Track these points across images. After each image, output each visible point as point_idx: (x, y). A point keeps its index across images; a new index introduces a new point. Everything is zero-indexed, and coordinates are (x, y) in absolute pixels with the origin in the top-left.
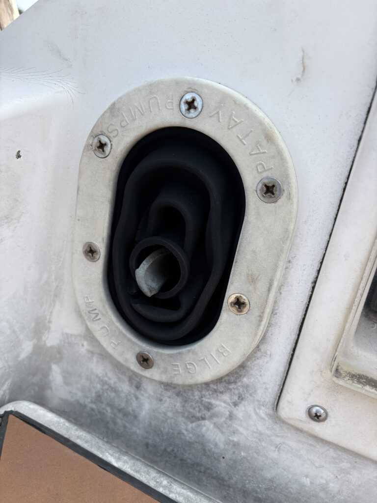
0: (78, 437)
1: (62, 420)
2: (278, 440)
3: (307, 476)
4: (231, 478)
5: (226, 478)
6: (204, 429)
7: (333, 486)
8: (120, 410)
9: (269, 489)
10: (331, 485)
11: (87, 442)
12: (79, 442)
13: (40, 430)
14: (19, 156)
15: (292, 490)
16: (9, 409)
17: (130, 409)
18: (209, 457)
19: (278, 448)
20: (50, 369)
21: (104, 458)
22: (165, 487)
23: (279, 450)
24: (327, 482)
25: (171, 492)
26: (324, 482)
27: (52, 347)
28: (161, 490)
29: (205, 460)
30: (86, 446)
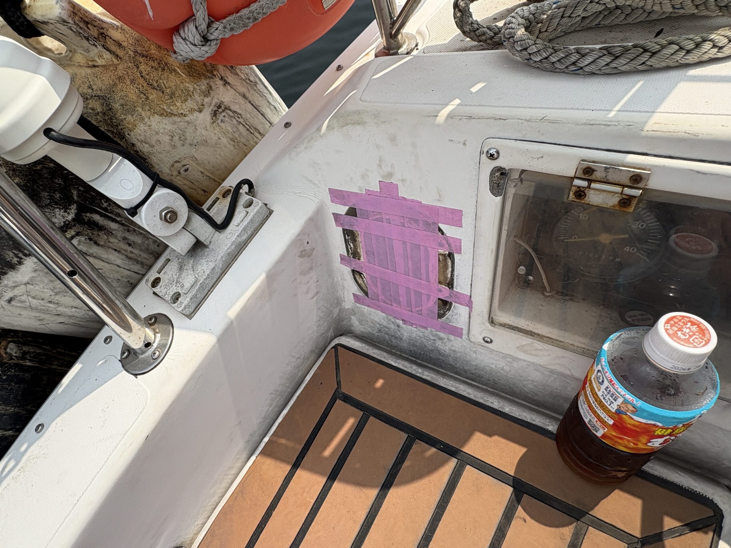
0: (374, 353)
1: (364, 345)
2: (474, 349)
3: (492, 364)
4: (456, 364)
5: (454, 364)
6: (437, 344)
7: (507, 368)
8: (392, 336)
9: (476, 369)
11: (378, 355)
12: (374, 356)
13: (354, 352)
16: (337, 343)
17: (397, 336)
18: (443, 356)
19: (475, 352)
20: (351, 318)
21: (388, 362)
22: (420, 373)
23: (476, 353)
24: (503, 367)
25: (423, 375)
26: (501, 366)
27: (348, 309)
28: (418, 375)
29: (441, 357)
30: (378, 357)
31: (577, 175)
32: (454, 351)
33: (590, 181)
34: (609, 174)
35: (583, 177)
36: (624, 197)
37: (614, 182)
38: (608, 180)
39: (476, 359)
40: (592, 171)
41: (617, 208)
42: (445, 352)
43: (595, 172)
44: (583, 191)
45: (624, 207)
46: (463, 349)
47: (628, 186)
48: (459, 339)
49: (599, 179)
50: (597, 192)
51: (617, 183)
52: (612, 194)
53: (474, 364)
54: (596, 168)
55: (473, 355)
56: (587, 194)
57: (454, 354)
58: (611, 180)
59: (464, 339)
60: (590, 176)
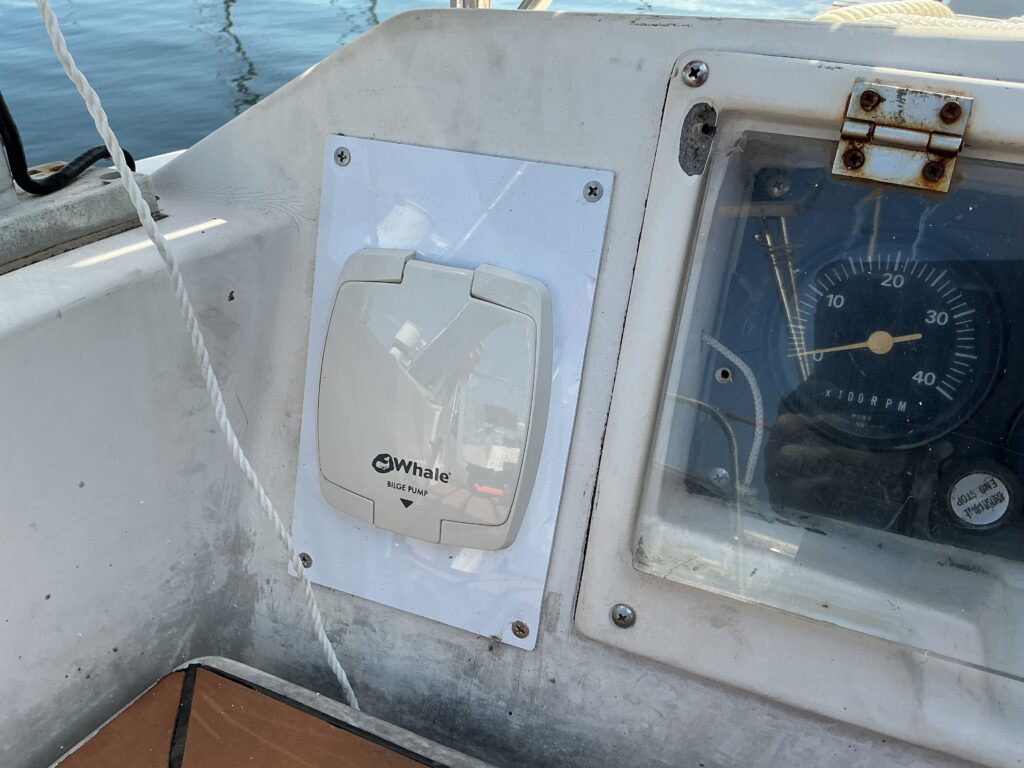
10: (656, 729)
14: (231, 298)
15: (606, 748)
16: (196, 663)
26: (646, 726)
32: (524, 689)
33: (873, 124)
34: (905, 106)
35: (860, 117)
36: (932, 157)
37: (914, 126)
38: (904, 121)
39: (582, 709)
40: (876, 99)
41: (921, 187)
42: (499, 697)
43: (881, 104)
44: (859, 150)
45: (935, 181)
46: (551, 676)
47: (936, 133)
48: (547, 638)
49: (887, 120)
50: (885, 151)
51: (919, 127)
52: (911, 153)
53: (573, 731)
54: (883, 94)
55: (575, 696)
56: (866, 155)
57: (524, 702)
58: (909, 121)
59: (558, 634)
60: (873, 113)
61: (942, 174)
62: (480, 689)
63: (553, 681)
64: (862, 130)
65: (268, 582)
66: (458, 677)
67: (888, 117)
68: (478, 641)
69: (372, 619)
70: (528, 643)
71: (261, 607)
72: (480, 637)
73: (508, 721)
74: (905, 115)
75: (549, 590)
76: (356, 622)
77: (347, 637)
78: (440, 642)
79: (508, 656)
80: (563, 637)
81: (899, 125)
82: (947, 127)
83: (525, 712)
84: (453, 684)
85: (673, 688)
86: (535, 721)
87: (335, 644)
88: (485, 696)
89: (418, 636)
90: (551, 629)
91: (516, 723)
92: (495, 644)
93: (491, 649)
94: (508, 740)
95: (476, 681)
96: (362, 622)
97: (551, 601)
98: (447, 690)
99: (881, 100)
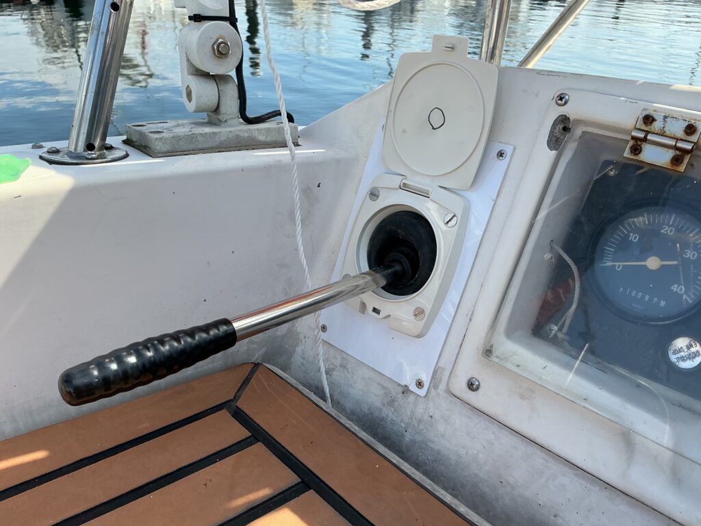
10: (480, 455)
14: (319, 186)
15: (451, 461)
26: (475, 452)
31: (638, 126)
32: (416, 419)
33: (647, 132)
34: (667, 124)
35: (642, 128)
36: (678, 153)
37: (670, 135)
38: (665, 132)
39: (443, 436)
40: (651, 119)
41: (669, 167)
42: (402, 421)
43: (654, 123)
44: (640, 146)
45: (677, 165)
46: (431, 414)
47: (682, 140)
48: (433, 392)
49: (656, 131)
50: (653, 147)
51: (673, 136)
52: (666, 149)
53: (437, 447)
54: (655, 117)
55: (441, 428)
56: (643, 149)
57: (414, 426)
58: (668, 133)
59: (439, 391)
60: (649, 127)
61: (681, 163)
62: (393, 414)
63: (431, 417)
64: (641, 135)
65: (305, 337)
66: (384, 405)
67: (657, 130)
68: (397, 388)
69: (348, 366)
70: (422, 392)
71: (299, 350)
72: (399, 385)
73: (403, 435)
74: (666, 129)
75: (439, 365)
76: (341, 366)
77: (335, 373)
78: (379, 384)
79: (411, 398)
80: (441, 392)
81: (663, 134)
82: (687, 137)
83: (413, 432)
84: (381, 409)
85: (493, 433)
86: (418, 438)
87: (328, 376)
88: (395, 419)
89: (369, 379)
90: (436, 387)
91: (408, 437)
92: (406, 390)
93: (403, 393)
94: (402, 446)
95: (392, 409)
96: (343, 366)
97: (439, 372)
98: (377, 412)
99: (654, 120)
